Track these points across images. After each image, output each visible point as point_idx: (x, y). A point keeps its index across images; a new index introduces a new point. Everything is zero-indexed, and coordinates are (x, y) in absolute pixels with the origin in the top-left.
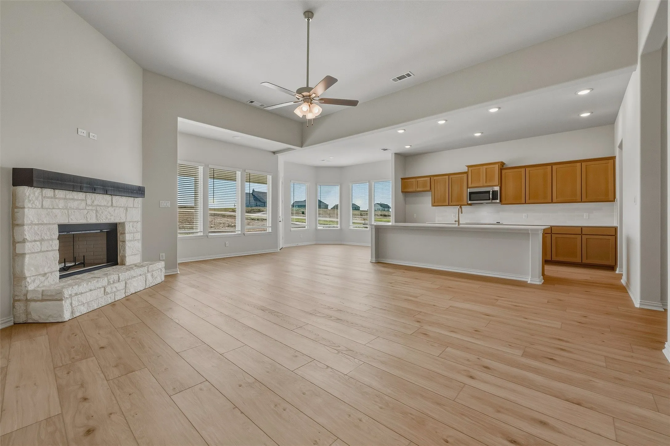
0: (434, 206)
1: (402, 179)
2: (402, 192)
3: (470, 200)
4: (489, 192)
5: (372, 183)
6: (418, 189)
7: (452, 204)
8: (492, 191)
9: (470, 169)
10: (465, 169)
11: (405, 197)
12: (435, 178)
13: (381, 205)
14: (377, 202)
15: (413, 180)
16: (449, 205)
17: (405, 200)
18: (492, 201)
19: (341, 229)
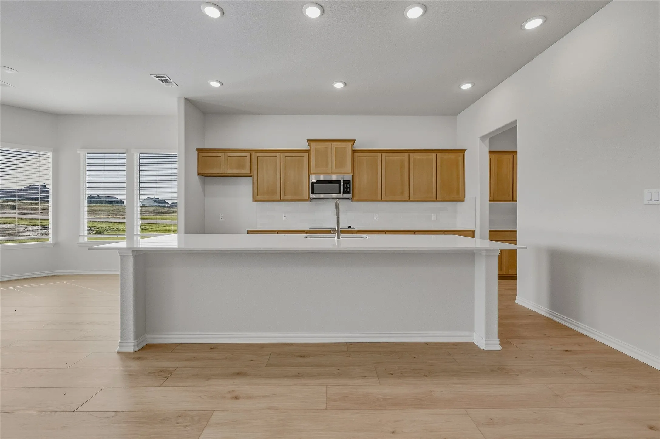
0: (256, 200)
1: (199, 151)
2: (199, 174)
3: (313, 193)
4: (338, 182)
5: (135, 155)
6: (230, 172)
7: (286, 198)
8: (344, 180)
9: (313, 145)
10: (305, 146)
11: (204, 183)
12: (259, 155)
13: (155, 200)
14: (149, 196)
15: (219, 154)
16: (281, 200)
17: (204, 190)
18: (342, 196)
19: (56, 244)
